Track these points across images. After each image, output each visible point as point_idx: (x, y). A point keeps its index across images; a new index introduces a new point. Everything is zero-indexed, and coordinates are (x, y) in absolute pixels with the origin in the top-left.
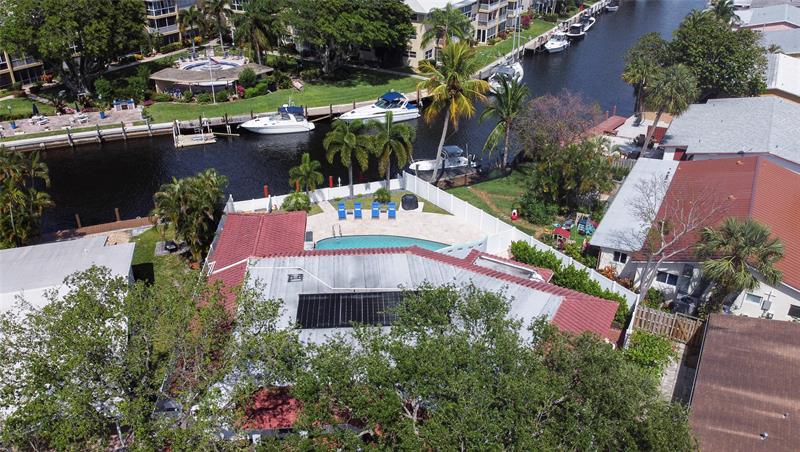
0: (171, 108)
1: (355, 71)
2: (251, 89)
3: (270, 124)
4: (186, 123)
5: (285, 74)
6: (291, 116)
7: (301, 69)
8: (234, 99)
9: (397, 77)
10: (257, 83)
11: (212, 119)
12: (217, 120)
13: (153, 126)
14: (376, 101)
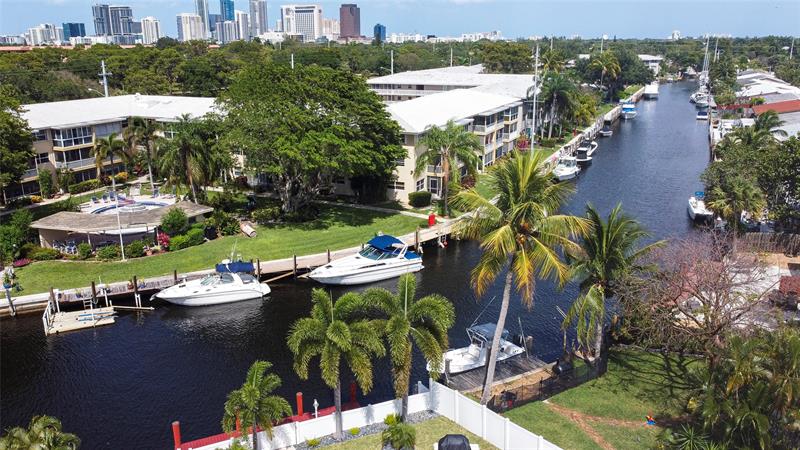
0: (56, 270)
1: (327, 207)
2: (179, 238)
3: (202, 290)
4: (70, 293)
5: (229, 215)
6: (235, 276)
7: (252, 208)
8: (154, 252)
9: (384, 215)
10: (190, 228)
11: (112, 285)
12: (120, 286)
13: (19, 300)
14: (359, 248)
